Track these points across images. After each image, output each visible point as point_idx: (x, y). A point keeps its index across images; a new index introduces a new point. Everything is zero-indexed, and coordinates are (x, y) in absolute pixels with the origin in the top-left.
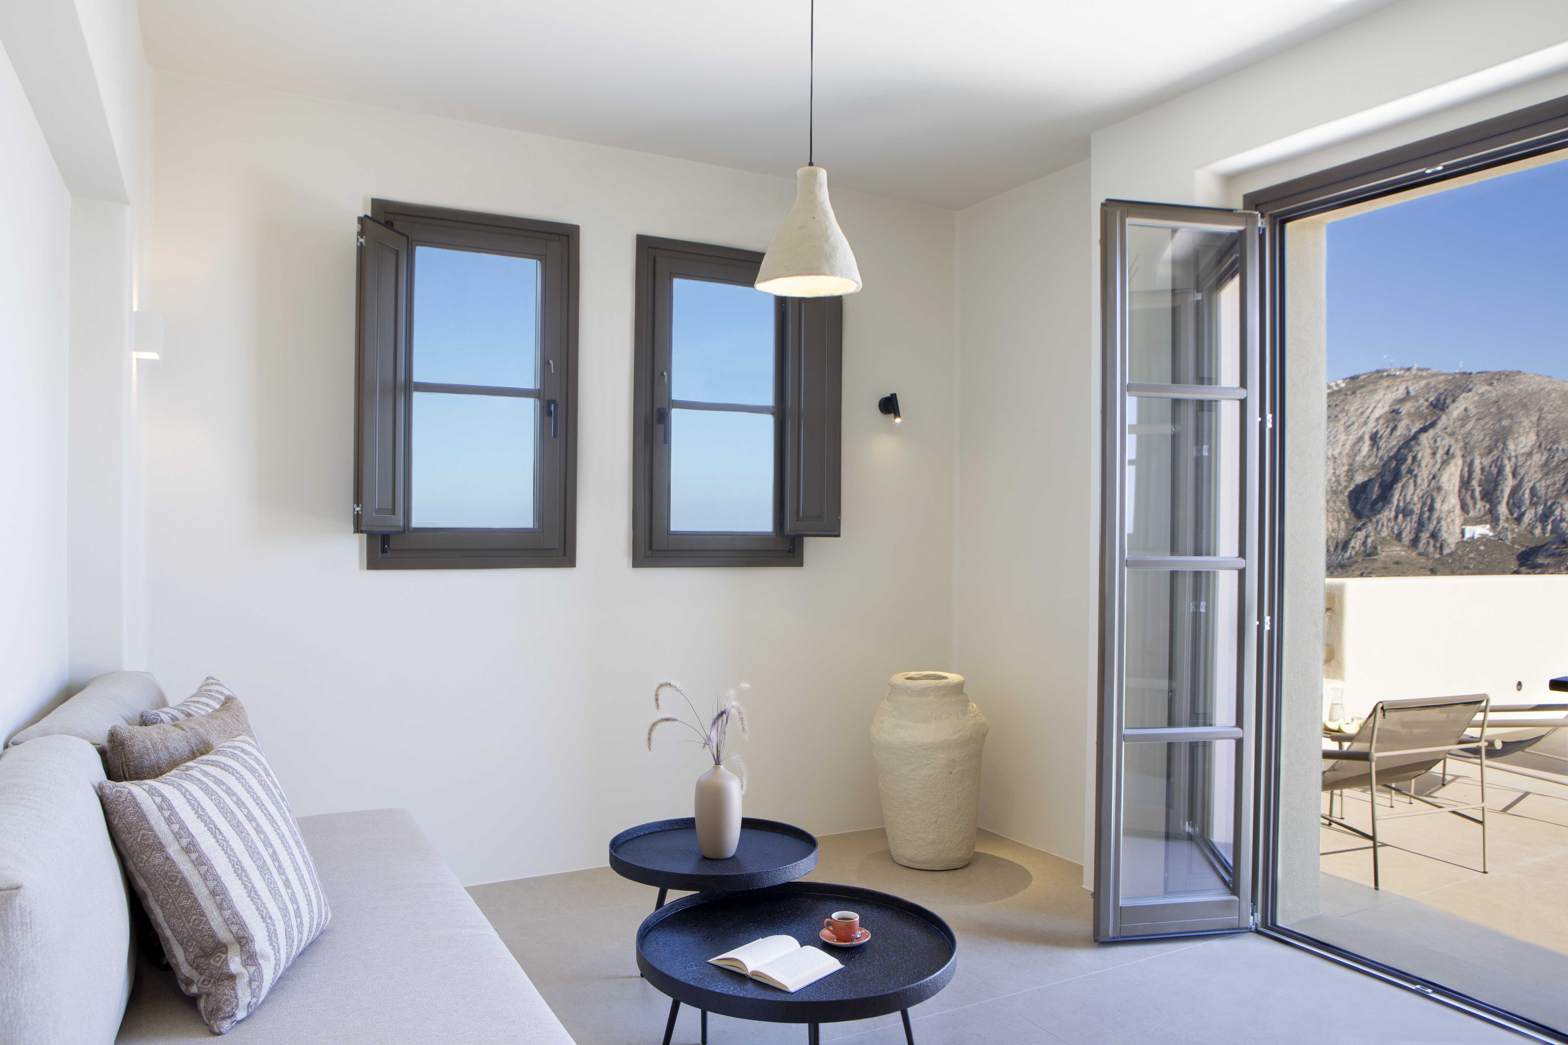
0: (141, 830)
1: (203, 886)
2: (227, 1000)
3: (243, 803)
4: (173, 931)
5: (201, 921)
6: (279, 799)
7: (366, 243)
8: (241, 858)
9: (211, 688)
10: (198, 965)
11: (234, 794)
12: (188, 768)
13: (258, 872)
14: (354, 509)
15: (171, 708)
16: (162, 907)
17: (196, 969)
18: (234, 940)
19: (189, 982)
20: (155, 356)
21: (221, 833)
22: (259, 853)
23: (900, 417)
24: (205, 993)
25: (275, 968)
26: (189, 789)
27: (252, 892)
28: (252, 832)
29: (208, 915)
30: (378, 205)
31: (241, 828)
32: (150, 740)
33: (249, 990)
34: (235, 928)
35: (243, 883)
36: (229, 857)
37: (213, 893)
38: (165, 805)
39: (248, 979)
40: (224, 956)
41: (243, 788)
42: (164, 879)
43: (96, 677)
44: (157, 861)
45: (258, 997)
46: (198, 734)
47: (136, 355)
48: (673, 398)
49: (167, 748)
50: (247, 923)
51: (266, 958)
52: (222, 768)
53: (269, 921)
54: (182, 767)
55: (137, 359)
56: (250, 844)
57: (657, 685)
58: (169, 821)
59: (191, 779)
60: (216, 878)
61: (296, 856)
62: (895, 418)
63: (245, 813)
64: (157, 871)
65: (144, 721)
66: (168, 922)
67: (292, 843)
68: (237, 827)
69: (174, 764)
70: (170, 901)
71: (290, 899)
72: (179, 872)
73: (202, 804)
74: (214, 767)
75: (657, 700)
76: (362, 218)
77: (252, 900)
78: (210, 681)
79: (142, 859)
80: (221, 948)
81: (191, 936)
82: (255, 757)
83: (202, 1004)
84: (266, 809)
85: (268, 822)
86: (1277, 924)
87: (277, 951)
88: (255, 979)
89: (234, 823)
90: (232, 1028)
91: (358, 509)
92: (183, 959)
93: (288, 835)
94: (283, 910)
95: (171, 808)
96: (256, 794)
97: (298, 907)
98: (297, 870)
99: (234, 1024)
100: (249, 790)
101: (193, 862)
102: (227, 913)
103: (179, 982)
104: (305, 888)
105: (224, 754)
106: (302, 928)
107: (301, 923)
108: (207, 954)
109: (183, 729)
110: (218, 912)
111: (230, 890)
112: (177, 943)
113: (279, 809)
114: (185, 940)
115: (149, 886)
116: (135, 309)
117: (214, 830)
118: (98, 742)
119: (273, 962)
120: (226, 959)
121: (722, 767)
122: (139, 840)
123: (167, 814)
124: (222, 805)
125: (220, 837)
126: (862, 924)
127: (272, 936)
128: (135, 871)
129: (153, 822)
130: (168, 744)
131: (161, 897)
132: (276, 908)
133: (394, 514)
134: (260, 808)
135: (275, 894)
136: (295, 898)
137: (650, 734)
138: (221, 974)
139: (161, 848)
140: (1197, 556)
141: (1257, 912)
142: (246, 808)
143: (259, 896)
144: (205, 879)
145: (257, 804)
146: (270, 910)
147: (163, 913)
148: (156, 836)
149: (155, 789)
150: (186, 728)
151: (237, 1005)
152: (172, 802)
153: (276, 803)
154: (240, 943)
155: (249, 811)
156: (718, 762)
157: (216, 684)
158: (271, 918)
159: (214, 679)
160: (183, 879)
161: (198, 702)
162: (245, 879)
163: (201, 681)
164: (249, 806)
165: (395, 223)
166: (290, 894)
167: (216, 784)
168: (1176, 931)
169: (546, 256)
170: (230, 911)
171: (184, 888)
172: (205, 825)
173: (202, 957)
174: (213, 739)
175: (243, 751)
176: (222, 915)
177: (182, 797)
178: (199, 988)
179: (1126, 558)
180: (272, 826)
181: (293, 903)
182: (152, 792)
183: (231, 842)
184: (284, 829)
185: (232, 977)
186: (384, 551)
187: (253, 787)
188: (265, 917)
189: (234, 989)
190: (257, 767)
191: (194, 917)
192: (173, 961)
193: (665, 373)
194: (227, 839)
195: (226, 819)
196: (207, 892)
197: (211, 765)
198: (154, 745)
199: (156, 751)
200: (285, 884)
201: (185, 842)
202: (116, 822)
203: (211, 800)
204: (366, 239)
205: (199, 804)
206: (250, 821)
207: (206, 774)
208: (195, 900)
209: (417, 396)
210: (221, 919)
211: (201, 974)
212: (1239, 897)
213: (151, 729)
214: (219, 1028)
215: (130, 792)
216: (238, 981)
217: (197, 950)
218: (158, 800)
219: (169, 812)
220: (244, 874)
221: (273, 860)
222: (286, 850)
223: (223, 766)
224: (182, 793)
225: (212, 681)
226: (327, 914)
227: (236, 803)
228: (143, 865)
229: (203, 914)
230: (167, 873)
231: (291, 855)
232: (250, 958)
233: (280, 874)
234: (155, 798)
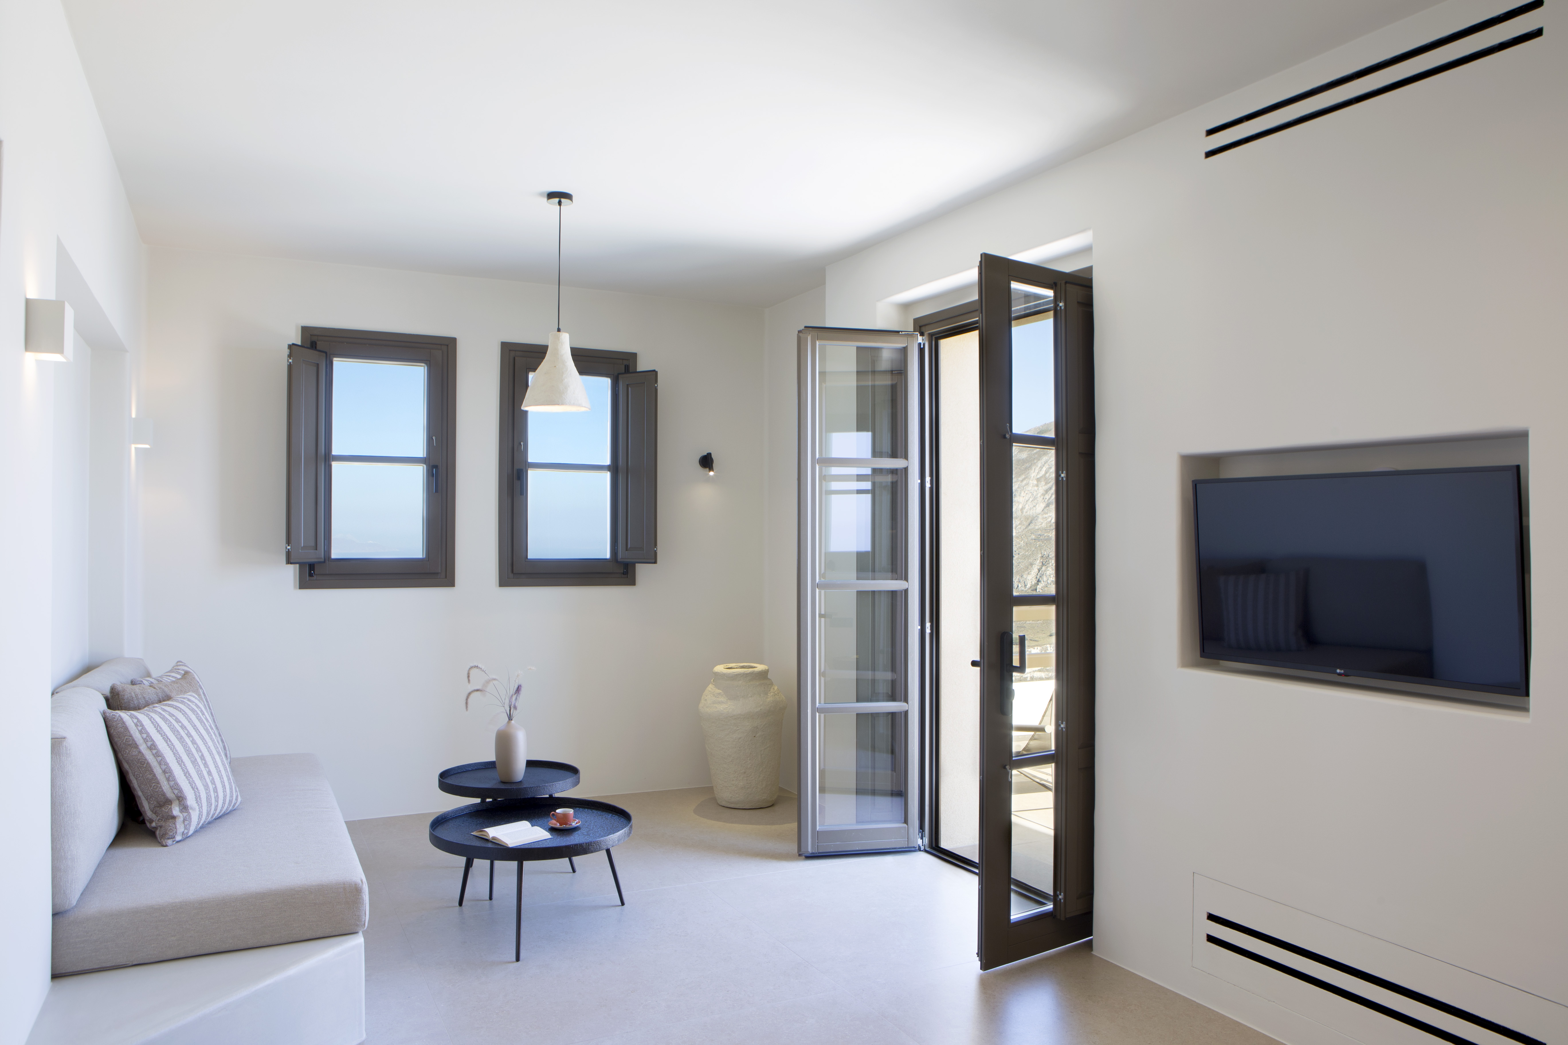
0: (125, 736)
1: (159, 767)
2: (171, 829)
3: (185, 727)
4: (142, 792)
5: (158, 786)
6: (209, 728)
7: (293, 362)
8: (181, 755)
9: (179, 667)
10: (156, 812)
11: (180, 722)
12: (154, 707)
13: (191, 764)
14: (286, 548)
15: (153, 678)
16: (136, 779)
17: (155, 814)
18: (175, 798)
19: (151, 821)
20: (147, 446)
21: (170, 741)
22: (193, 754)
23: (713, 471)
24: (159, 826)
25: (199, 816)
26: (153, 717)
27: (187, 774)
28: (190, 743)
29: (161, 783)
30: (306, 331)
31: (182, 740)
32: (134, 693)
33: (183, 825)
34: (176, 792)
35: (182, 769)
36: (174, 754)
37: (164, 772)
38: (139, 723)
39: (183, 819)
40: (170, 806)
41: (186, 720)
42: (138, 763)
43: (106, 661)
44: (134, 753)
45: (189, 830)
46: (164, 691)
47: (133, 446)
48: (529, 461)
49: (144, 698)
50: (183, 789)
51: (194, 809)
52: (174, 708)
53: (196, 790)
54: (151, 706)
55: (135, 448)
56: (187, 749)
57: (469, 667)
58: (141, 732)
59: (156, 712)
60: (167, 764)
61: (217, 760)
62: (709, 472)
63: (186, 732)
64: (134, 759)
65: (133, 683)
66: (139, 787)
67: (214, 752)
68: (181, 739)
69: (147, 705)
70: (141, 775)
71: (211, 782)
72: (146, 760)
73: (160, 725)
74: (170, 708)
75: (468, 677)
76: (290, 345)
77: (187, 778)
78: (179, 663)
79: (126, 752)
80: (168, 802)
81: (152, 795)
82: (196, 704)
83: (158, 832)
84: (199, 732)
85: (200, 739)
86: (939, 846)
87: (201, 807)
88: (187, 820)
89: (179, 737)
90: (173, 844)
91: (289, 547)
92: (148, 808)
93: (212, 748)
94: (206, 786)
95: (142, 725)
96: (194, 723)
97: (216, 787)
98: (217, 767)
99: (174, 842)
100: (190, 721)
101: (153, 754)
102: (172, 783)
103: (146, 822)
104: (221, 777)
105: (177, 701)
106: (218, 799)
107: (217, 796)
108: (161, 805)
109: (155, 688)
110: (167, 782)
111: (174, 771)
112: (144, 799)
113: (208, 733)
114: (149, 797)
115: (130, 767)
116: (134, 416)
117: (166, 739)
118: (104, 693)
119: (198, 812)
120: (171, 808)
121: (513, 722)
122: (124, 741)
123: (140, 728)
124: (172, 727)
125: (170, 743)
126: (575, 816)
127: (198, 798)
128: (122, 759)
129: (132, 732)
130: (145, 696)
131: (136, 773)
132: (201, 784)
133: (316, 550)
134: (195, 731)
135: (201, 777)
136: (214, 782)
137: (467, 699)
138: (168, 816)
139: (136, 746)
140: (892, 580)
141: (925, 837)
142: (187, 729)
143: (191, 776)
144: (160, 764)
145: (194, 729)
146: (197, 784)
147: (137, 782)
148: (133, 740)
149: (134, 715)
150: (157, 688)
151: (176, 832)
152: (143, 722)
153: (206, 730)
154: (179, 800)
155: (188, 732)
156: (510, 718)
157: (182, 665)
158: (197, 789)
159: (182, 662)
160: (148, 763)
161: (169, 676)
162: (183, 766)
163: (174, 663)
164: (189, 729)
165: (318, 343)
166: (211, 779)
167: (170, 716)
168: (860, 848)
169: (430, 361)
170: (173, 782)
171: (149, 768)
172: (161, 736)
173: (158, 807)
174: (173, 695)
175: (189, 700)
176: (169, 784)
177: (149, 720)
178: (156, 823)
179: (817, 582)
180: (203, 741)
181: (212, 784)
182: (132, 717)
183: (176, 746)
184: (210, 744)
185: (174, 818)
186: (311, 575)
187: (192, 720)
188: (194, 787)
189: (175, 824)
190: (196, 709)
191: (154, 784)
192: (142, 810)
193: (522, 443)
194: (174, 744)
195: (174, 734)
196: (161, 771)
197: (168, 706)
198: (136, 695)
199: (138, 699)
200: (208, 773)
201: (149, 744)
202: (112, 732)
203: (166, 723)
204: (293, 360)
205: (158, 725)
206: (189, 737)
207: (164, 710)
208: (155, 775)
209: (335, 465)
210: (168, 786)
211: (157, 816)
212: (907, 825)
213: (136, 687)
214: (165, 843)
215: (120, 716)
216: (177, 820)
217: (155, 803)
218: (135, 721)
219: (141, 727)
220: (182, 764)
221: (201, 759)
222: (210, 755)
223: (175, 707)
224: (149, 718)
225: (181, 663)
226: (237, 796)
227: (181, 727)
228: (126, 755)
229: (159, 783)
230: (139, 760)
231: (213, 758)
232: (185, 808)
233: (205, 767)
234: (133, 720)
